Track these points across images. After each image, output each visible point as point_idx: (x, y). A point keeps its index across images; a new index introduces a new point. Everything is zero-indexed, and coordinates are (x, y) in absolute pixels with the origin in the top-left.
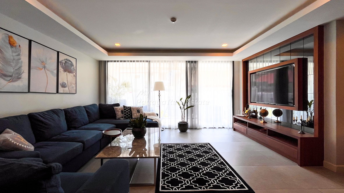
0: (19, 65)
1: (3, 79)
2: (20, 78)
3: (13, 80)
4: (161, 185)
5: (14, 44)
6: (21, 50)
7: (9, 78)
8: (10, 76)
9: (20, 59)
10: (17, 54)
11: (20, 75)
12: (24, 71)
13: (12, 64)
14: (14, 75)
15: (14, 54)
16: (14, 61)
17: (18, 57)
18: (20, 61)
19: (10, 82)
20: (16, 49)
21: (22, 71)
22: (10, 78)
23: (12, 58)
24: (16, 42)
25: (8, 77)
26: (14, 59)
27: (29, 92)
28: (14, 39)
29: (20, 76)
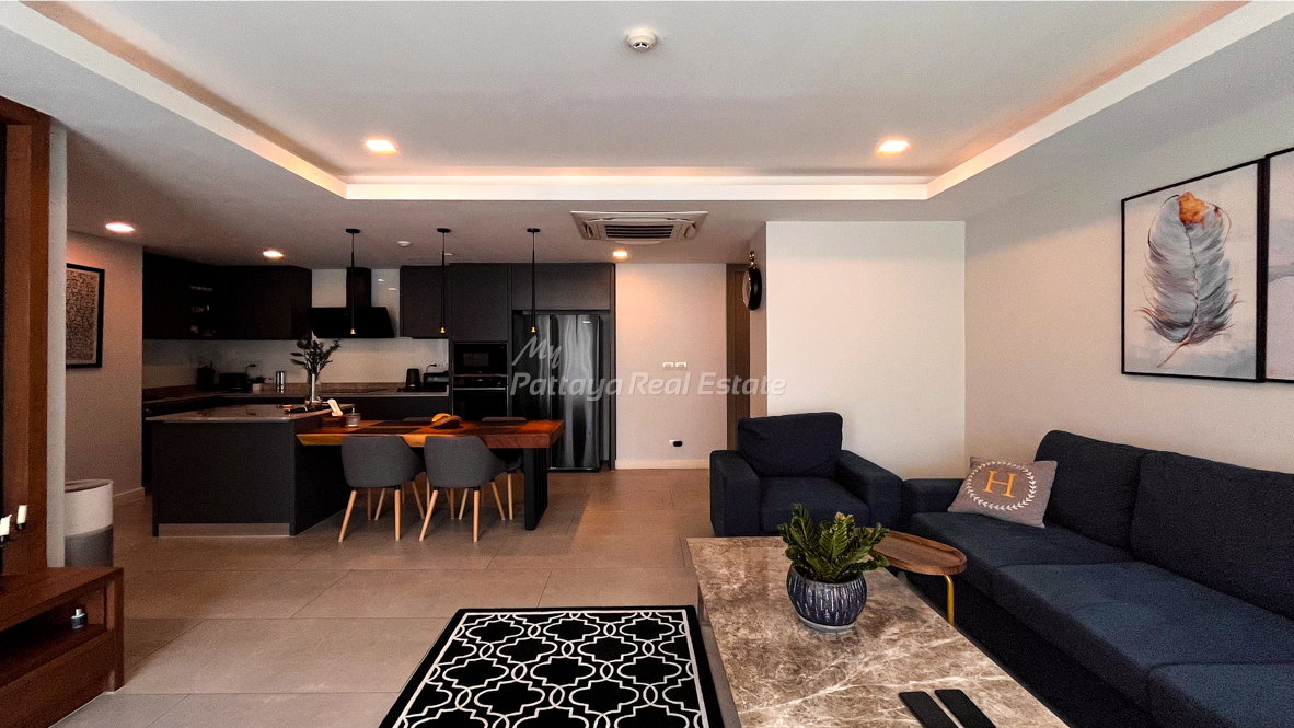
0: (1218, 278)
1: (1166, 336)
2: (1220, 327)
3: (1196, 336)
4: (685, 622)
5: (1196, 213)
6: (1221, 224)
7: (1180, 333)
8: (1186, 325)
9: (1218, 257)
10: (1206, 244)
11: (1218, 317)
12: (1234, 297)
13: (1190, 283)
14: (1196, 320)
15: (1197, 249)
16: (1198, 273)
17: (1213, 251)
18: (1220, 263)
19: (1185, 344)
20: (1203, 228)
21: (1229, 300)
22: (1186, 331)
23: (1191, 263)
24: (1202, 203)
25: (1179, 327)
26: (1197, 266)
27: (1261, 377)
28: (1196, 200)
29: (1219, 320)
